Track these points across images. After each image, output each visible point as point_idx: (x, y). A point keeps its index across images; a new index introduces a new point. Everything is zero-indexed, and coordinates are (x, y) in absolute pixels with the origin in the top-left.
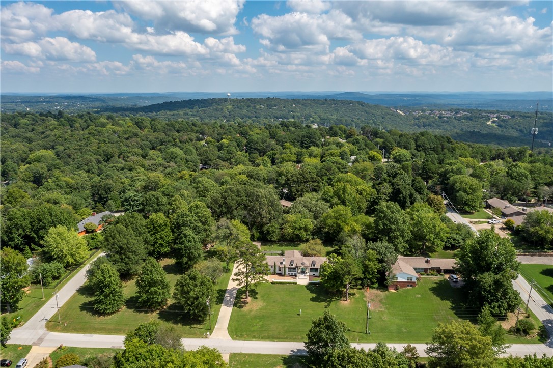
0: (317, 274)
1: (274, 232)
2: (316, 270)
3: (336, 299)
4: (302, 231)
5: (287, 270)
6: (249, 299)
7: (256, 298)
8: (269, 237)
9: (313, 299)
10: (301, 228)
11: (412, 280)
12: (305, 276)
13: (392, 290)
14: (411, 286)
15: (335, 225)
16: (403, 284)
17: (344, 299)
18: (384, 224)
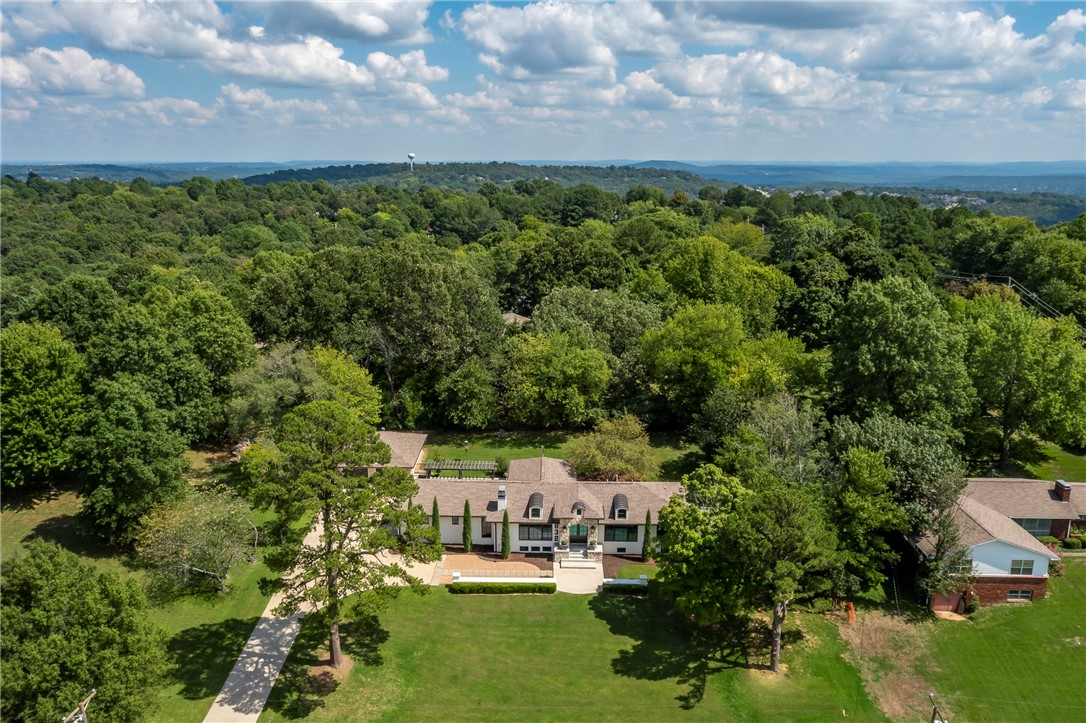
0: (634, 547)
1: (472, 395)
2: (631, 531)
3: (723, 659)
4: (573, 390)
5: (514, 531)
6: (345, 667)
7: (378, 662)
8: (454, 415)
9: (625, 665)
10: (567, 381)
11: (1029, 571)
12: (586, 555)
13: (945, 614)
14: (1029, 595)
15: (688, 369)
16: (994, 588)
17: (761, 660)
18: (879, 357)
